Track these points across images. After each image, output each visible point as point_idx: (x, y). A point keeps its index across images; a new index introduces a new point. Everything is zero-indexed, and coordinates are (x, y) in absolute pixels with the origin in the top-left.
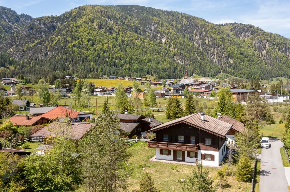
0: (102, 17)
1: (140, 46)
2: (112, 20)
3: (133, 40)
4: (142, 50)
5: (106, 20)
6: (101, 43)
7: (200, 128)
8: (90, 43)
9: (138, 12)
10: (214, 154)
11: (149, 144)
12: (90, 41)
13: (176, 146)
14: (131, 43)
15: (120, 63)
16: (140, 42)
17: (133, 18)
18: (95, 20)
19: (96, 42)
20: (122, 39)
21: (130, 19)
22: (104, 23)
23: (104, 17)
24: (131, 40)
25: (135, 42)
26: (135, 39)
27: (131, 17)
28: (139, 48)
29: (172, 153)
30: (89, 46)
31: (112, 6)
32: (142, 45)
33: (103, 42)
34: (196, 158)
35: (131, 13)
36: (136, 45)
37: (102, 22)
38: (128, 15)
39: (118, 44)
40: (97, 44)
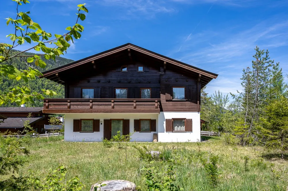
0: (21, 61)
1: (60, 91)
2: (32, 66)
3: (53, 84)
4: (62, 94)
5: (26, 65)
6: (18, 84)
7: (166, 61)
8: (6, 83)
9: (59, 62)
10: (190, 118)
11: (47, 104)
12: (6, 82)
13: (112, 104)
14: (51, 87)
15: (38, 104)
16: (60, 87)
17: (54, 66)
18: (13, 63)
19: (13, 83)
20: (42, 83)
21: (51, 67)
22: (23, 67)
23: (23, 61)
24: (51, 84)
25: (55, 87)
26: (55, 84)
27: (53, 65)
28: (59, 92)
29: (102, 127)
30: (4, 86)
31: (32, 53)
32: (62, 89)
33: (20, 84)
34: (153, 133)
35: (52, 62)
36: (56, 89)
37: (20, 65)
38: (49, 63)
39: (37, 86)
40: (14, 85)
